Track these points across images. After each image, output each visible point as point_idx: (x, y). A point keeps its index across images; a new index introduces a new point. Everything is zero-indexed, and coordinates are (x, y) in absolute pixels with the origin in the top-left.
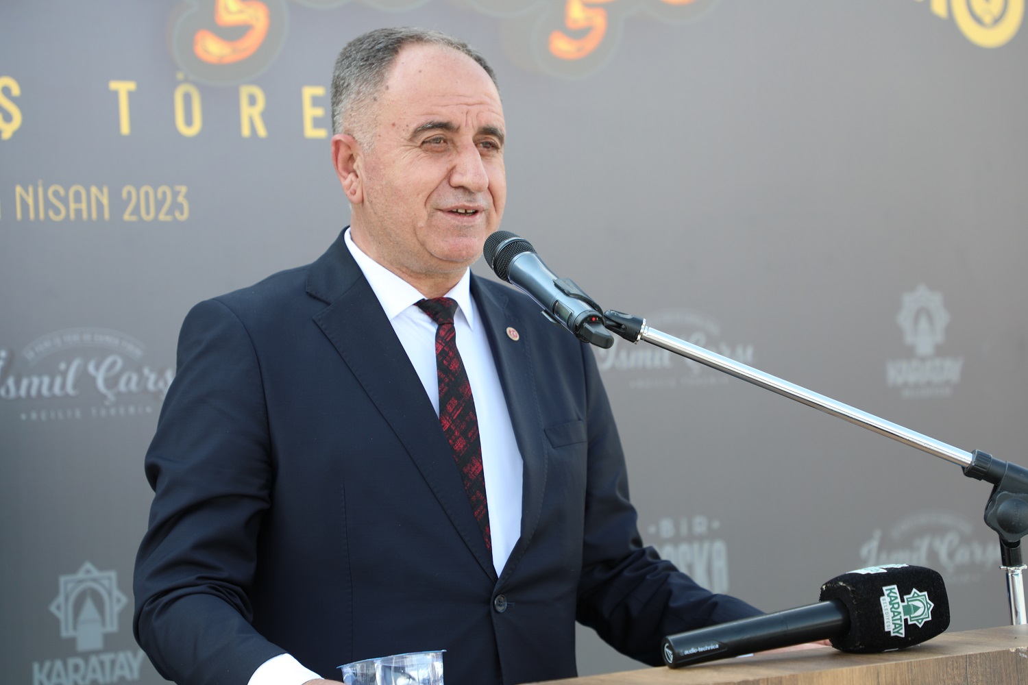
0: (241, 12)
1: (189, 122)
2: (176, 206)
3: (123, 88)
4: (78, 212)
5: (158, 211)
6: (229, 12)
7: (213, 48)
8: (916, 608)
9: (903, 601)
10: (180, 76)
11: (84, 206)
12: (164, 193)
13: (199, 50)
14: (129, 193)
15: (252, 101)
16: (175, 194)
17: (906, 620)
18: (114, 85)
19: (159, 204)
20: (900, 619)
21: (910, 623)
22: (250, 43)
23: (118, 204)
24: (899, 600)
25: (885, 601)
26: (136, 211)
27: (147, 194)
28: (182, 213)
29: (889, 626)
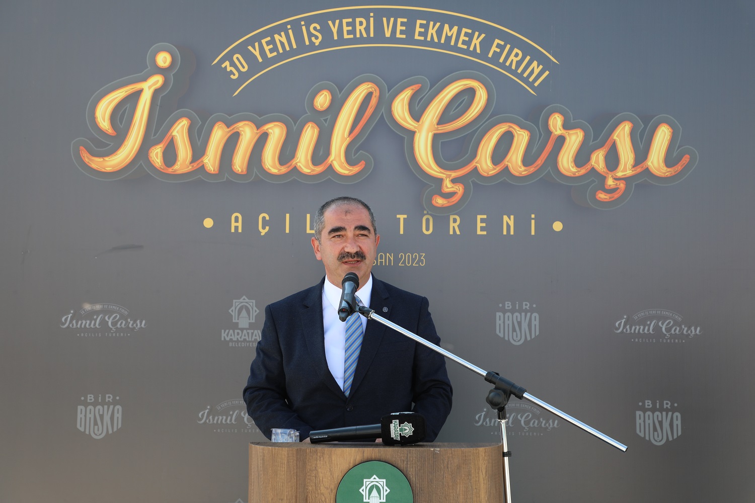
0: (453, 187)
1: (427, 229)
2: (420, 261)
3: (402, 217)
4: (381, 262)
5: (412, 263)
6: (448, 188)
7: (439, 201)
8: (405, 430)
9: (400, 426)
10: (425, 212)
11: (384, 260)
12: (416, 256)
13: (434, 202)
14: (402, 256)
15: (455, 220)
16: (420, 256)
17: (400, 434)
18: (398, 216)
19: (413, 260)
20: (398, 433)
21: (402, 435)
22: (455, 199)
23: (397, 260)
24: (398, 426)
25: (392, 426)
26: (404, 262)
27: (409, 256)
28: (422, 264)
29: (393, 435)
